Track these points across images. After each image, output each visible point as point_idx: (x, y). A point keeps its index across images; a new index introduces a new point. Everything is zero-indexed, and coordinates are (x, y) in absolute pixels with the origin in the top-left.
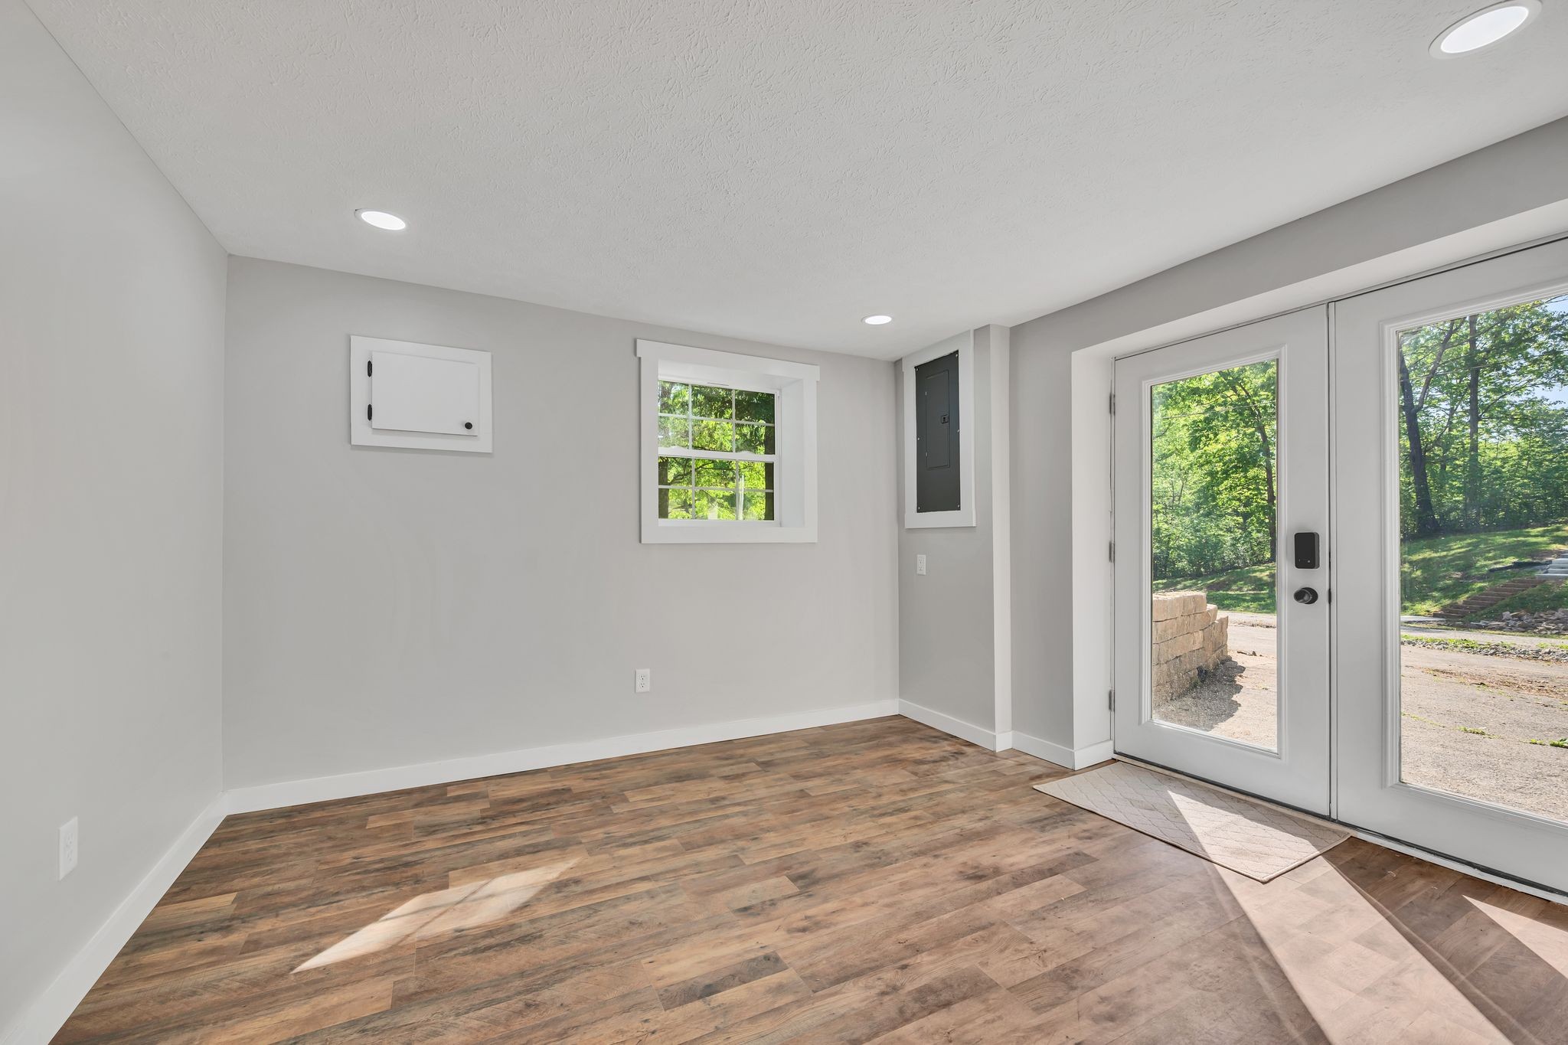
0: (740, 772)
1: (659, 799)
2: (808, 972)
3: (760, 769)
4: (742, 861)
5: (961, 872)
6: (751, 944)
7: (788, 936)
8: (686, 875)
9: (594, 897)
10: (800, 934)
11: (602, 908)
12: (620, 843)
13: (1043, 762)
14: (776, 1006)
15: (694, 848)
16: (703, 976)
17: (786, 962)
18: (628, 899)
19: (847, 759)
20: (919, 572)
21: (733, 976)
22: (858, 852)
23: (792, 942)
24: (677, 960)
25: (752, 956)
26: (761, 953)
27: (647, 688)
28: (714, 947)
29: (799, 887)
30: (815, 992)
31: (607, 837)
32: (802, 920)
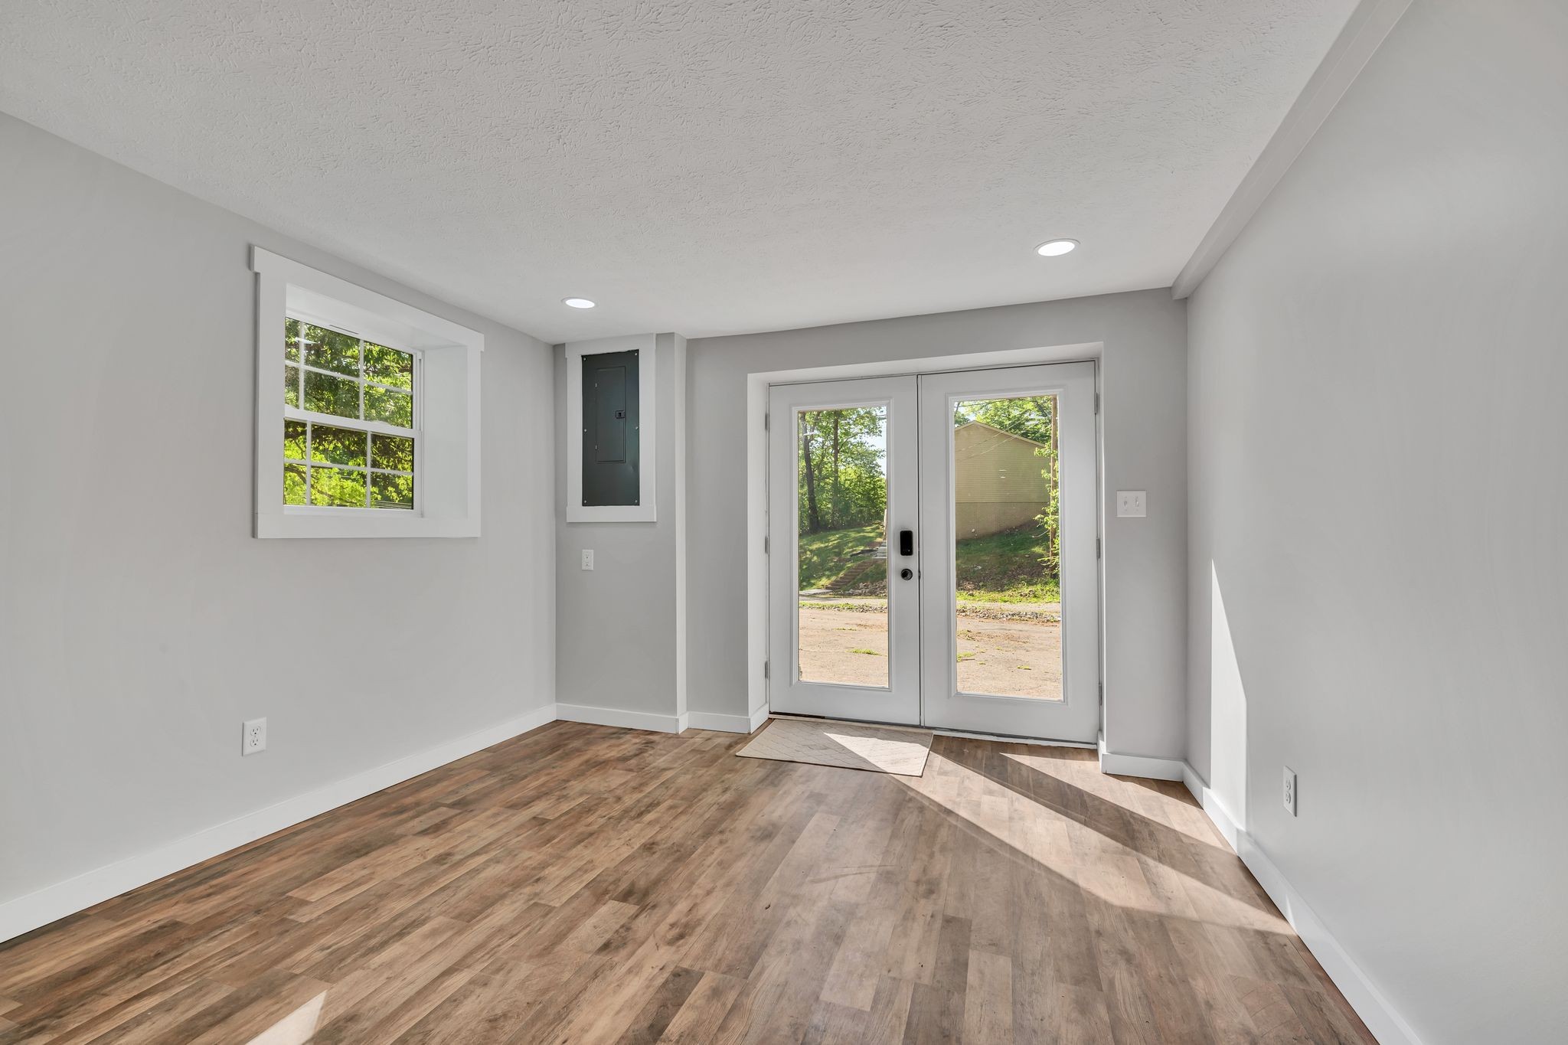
0: (437, 820)
1: (357, 884)
2: (723, 967)
3: (459, 811)
4: (550, 906)
5: (753, 837)
6: (647, 971)
7: (673, 949)
8: (499, 946)
9: (402, 1021)
10: (681, 942)
11: (431, 1026)
12: (362, 951)
13: (720, 734)
14: (729, 1006)
15: (475, 917)
16: (636, 1021)
17: (696, 968)
18: (455, 1001)
19: (548, 774)
20: (584, 568)
21: (664, 1006)
22: (654, 853)
23: (683, 950)
24: (591, 1025)
25: (660, 981)
26: (666, 975)
27: (262, 745)
28: (615, 992)
29: (636, 904)
30: (746, 978)
31: (331, 954)
32: (670, 929)
